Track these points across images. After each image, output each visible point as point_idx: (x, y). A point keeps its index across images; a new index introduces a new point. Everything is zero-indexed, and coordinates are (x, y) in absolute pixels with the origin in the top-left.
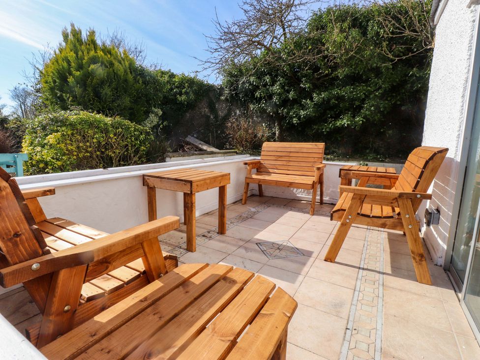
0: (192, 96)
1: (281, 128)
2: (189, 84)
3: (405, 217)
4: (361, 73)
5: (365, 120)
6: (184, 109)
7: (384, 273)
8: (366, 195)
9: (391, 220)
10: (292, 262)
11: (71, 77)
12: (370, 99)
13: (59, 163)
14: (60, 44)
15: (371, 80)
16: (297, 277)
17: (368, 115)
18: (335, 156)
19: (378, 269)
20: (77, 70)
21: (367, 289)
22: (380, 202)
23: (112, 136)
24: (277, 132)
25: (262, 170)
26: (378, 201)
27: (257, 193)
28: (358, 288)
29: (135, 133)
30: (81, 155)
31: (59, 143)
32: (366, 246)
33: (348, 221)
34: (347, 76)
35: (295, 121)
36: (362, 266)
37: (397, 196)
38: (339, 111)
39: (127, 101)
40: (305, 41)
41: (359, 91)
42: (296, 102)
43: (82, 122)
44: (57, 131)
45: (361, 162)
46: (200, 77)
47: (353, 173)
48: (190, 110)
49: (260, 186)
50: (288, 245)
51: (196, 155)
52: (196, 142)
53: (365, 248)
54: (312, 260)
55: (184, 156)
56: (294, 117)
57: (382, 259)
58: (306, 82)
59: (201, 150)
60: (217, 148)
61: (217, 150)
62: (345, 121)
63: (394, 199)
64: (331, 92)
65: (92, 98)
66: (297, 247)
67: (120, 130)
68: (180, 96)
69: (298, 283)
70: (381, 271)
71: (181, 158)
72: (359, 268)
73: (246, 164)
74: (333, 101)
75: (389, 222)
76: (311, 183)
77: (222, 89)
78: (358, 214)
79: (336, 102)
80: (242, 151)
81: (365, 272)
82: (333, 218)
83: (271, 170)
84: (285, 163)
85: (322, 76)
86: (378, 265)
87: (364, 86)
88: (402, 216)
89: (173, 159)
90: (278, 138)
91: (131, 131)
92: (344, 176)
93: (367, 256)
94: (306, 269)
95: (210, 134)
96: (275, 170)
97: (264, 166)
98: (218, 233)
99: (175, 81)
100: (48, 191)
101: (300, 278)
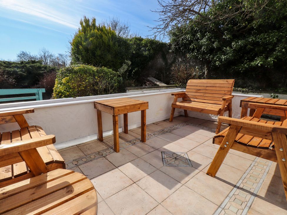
0: (152, 51)
1: (208, 69)
2: (151, 44)
3: (278, 150)
4: (274, 22)
5: (276, 60)
6: (148, 60)
7: (256, 196)
8: (242, 127)
9: (266, 150)
10: (179, 170)
11: (81, 46)
12: (282, 42)
13: (68, 93)
14: (79, 29)
15: (283, 27)
16: (176, 184)
17: (280, 55)
18: (249, 90)
19: (252, 191)
20: (85, 42)
21: (232, 208)
22: (255, 133)
23: (96, 78)
24: (206, 72)
25: (186, 99)
26: (252, 133)
27: (184, 114)
28: (223, 206)
29: (111, 76)
30: (80, 89)
31: (68, 83)
32: (252, 166)
33: (225, 146)
34: (260, 26)
35: (217, 63)
36: (238, 185)
37: (270, 130)
38: (254, 54)
39: (109, 57)
40: (227, 3)
41: (272, 37)
42: (219, 49)
43: (80, 70)
44: (67, 76)
45: (272, 94)
46: (157, 39)
47: (250, 104)
48: (151, 60)
49: (185, 111)
50: (185, 156)
51: (146, 88)
52: (154, 80)
53: (250, 168)
54: (197, 171)
55: (137, 89)
56: (217, 61)
57: (261, 181)
58: (227, 34)
59: (156, 85)
60: (166, 84)
61: (165, 85)
62: (258, 62)
63: (268, 133)
64: (248, 40)
65: (91, 57)
66: (190, 159)
67: (102, 74)
68: (145, 52)
69: (173, 190)
70: (255, 193)
71: (136, 90)
72: (235, 186)
73: (173, 95)
74: (249, 46)
75: (264, 152)
76: (217, 110)
77: (170, 45)
78: (235, 141)
79: (252, 47)
80: (180, 86)
81: (238, 191)
82: (215, 142)
83: (192, 99)
84: (202, 94)
85: (241, 28)
86: (254, 186)
87: (276, 32)
88: (276, 149)
89: (130, 91)
90: (206, 76)
91: (108, 75)
92: (244, 106)
93: (249, 176)
94: (187, 179)
95: (162, 75)
96: (195, 99)
97: (188, 96)
98: (141, 141)
99: (143, 43)
100: (29, 111)
101: (179, 185)
